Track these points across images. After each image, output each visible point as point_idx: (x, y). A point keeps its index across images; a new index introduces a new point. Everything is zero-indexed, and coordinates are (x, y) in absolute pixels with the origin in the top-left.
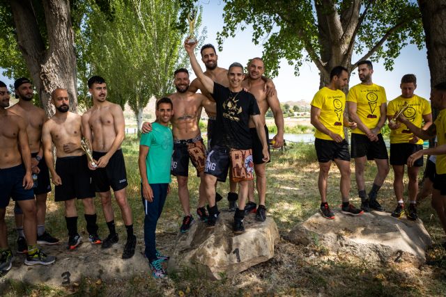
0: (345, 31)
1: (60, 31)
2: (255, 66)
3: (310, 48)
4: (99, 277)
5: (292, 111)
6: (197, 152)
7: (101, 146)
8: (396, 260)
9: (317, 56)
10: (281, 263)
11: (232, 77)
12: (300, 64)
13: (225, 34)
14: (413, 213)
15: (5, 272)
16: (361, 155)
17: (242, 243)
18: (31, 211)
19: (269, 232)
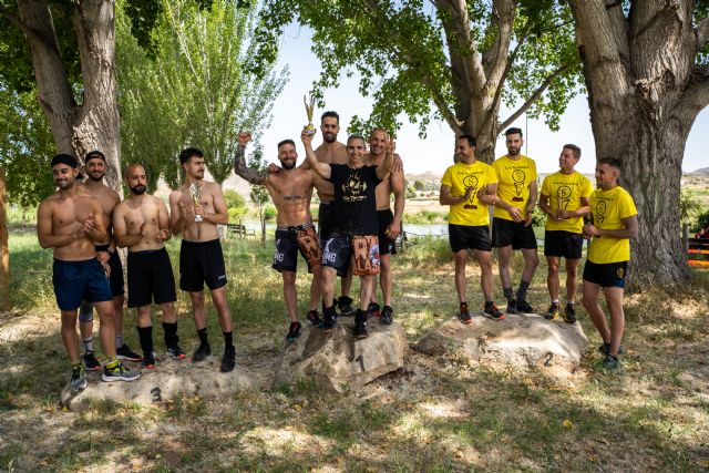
0: (488, 78)
1: (102, 80)
2: (377, 139)
3: (440, 101)
4: (196, 394)
5: (413, 189)
6: (308, 241)
7: (196, 234)
8: (546, 364)
9: (450, 113)
10: (412, 373)
11: (351, 151)
12: (426, 121)
13: (324, 83)
14: (570, 315)
15: (81, 390)
16: (505, 245)
17: (367, 349)
18: (109, 315)
19: (397, 336)
